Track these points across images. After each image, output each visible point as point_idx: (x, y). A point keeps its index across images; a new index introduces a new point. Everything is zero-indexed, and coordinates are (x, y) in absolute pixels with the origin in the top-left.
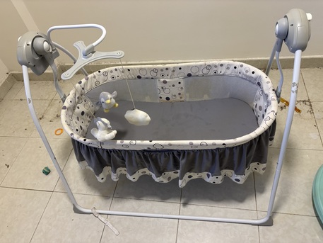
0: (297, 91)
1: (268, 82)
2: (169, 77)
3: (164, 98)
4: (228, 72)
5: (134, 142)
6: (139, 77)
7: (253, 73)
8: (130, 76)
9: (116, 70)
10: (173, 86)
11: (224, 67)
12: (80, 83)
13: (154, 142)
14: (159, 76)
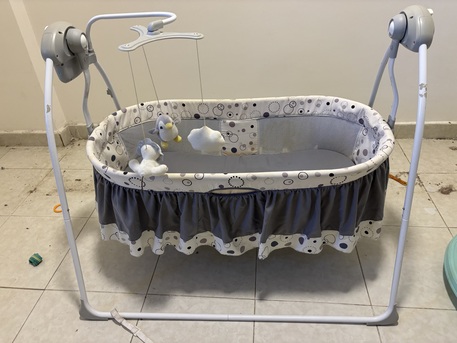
0: (426, 94)
1: (375, 114)
2: (238, 117)
3: (229, 150)
4: (319, 111)
5: (201, 175)
6: (197, 116)
7: (353, 107)
8: (184, 115)
9: (166, 104)
10: (244, 130)
11: (313, 104)
12: (115, 114)
13: (230, 175)
14: (225, 115)
